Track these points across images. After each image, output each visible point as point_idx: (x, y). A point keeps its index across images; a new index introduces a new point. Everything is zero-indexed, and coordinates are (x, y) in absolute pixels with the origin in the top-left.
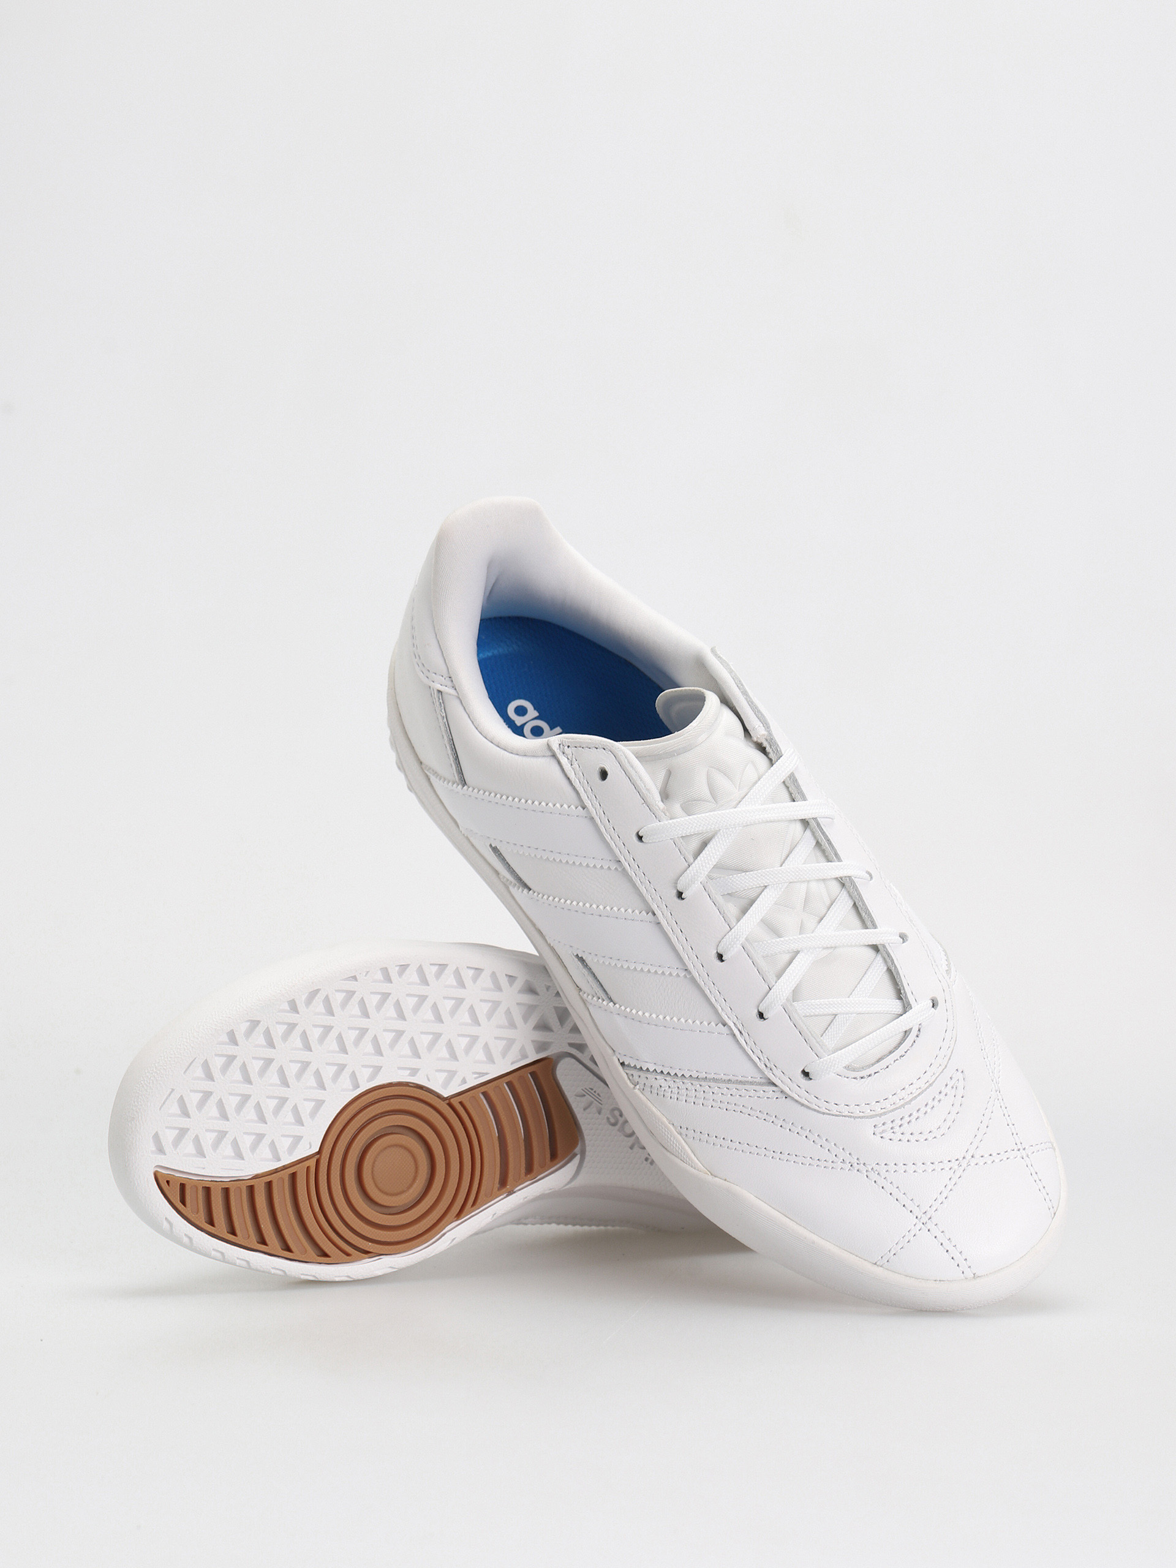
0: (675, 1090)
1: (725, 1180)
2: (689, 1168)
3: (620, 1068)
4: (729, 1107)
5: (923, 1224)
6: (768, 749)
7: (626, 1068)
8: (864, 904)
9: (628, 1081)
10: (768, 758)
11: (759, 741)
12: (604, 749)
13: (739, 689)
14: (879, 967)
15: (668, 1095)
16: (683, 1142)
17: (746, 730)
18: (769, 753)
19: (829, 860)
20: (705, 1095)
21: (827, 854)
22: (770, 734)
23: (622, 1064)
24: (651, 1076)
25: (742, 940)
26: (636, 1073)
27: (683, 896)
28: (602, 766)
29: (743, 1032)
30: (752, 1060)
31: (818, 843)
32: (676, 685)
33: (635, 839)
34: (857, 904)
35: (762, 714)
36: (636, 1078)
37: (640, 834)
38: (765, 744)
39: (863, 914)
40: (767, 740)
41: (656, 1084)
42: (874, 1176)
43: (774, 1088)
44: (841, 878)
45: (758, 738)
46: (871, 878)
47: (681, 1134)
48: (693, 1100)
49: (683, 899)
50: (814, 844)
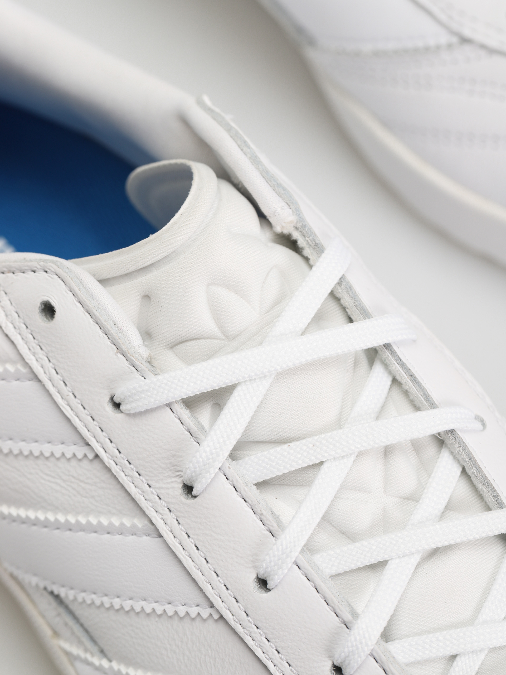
6: (301, 242)
8: (479, 470)
10: (303, 256)
11: (286, 232)
12: (46, 272)
13: (245, 154)
17: (261, 215)
18: (302, 249)
19: (417, 409)
21: (411, 398)
22: (301, 218)
25: (295, 554)
27: (194, 492)
28: (46, 299)
31: (395, 381)
32: (151, 159)
33: (109, 408)
34: (468, 470)
35: (284, 189)
37: (117, 400)
38: (296, 235)
39: (480, 486)
40: (297, 228)
44: (439, 434)
45: (283, 227)
46: (484, 425)
49: (195, 497)
50: (389, 383)
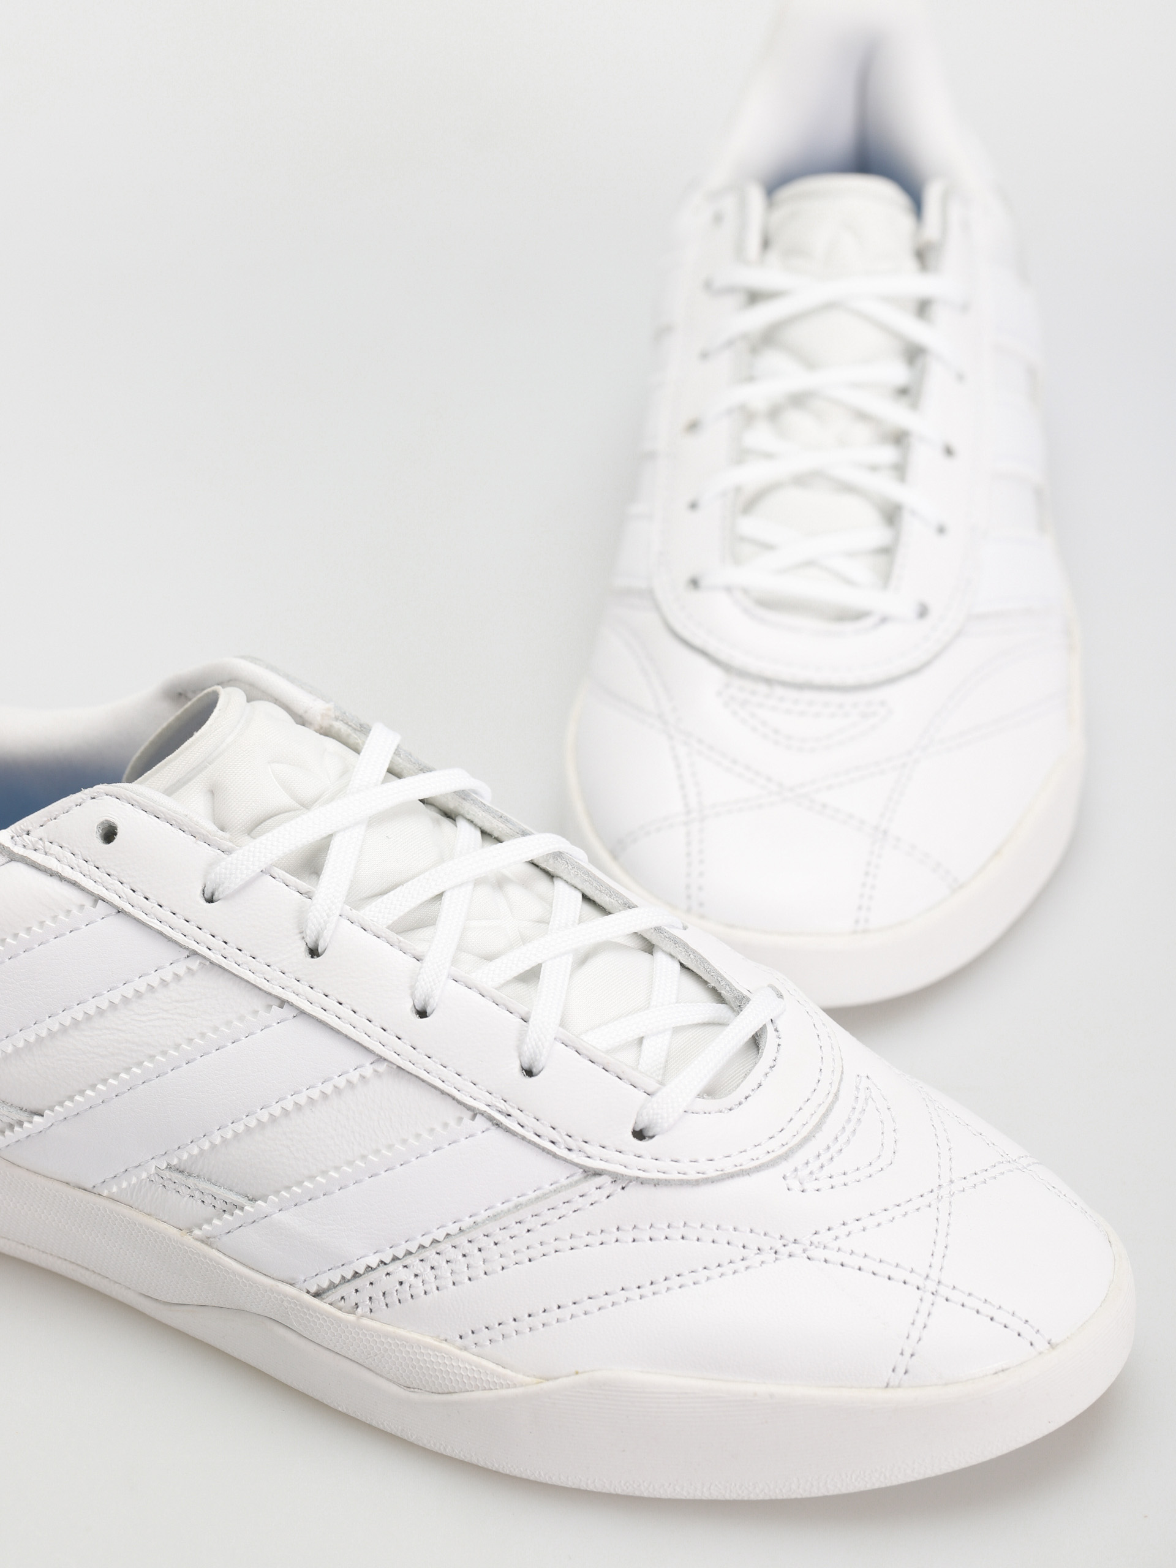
0: (429, 1275)
1: (577, 1373)
2: (504, 1392)
3: (316, 1301)
4: (531, 1253)
5: (933, 1294)
7: (324, 1296)
9: (339, 1314)
11: (325, 725)
12: (94, 798)
14: (665, 966)
15: (419, 1289)
16: (475, 1358)
20: (483, 1254)
23: (317, 1295)
24: (379, 1275)
26: (347, 1290)
27: (320, 950)
28: (103, 819)
29: (511, 1111)
30: (544, 1149)
33: (203, 902)
36: (353, 1298)
37: (209, 895)
38: (335, 725)
40: (338, 720)
41: (391, 1284)
42: (818, 1253)
43: (598, 1181)
45: (321, 721)
47: (465, 1349)
48: (467, 1273)
49: (321, 955)
